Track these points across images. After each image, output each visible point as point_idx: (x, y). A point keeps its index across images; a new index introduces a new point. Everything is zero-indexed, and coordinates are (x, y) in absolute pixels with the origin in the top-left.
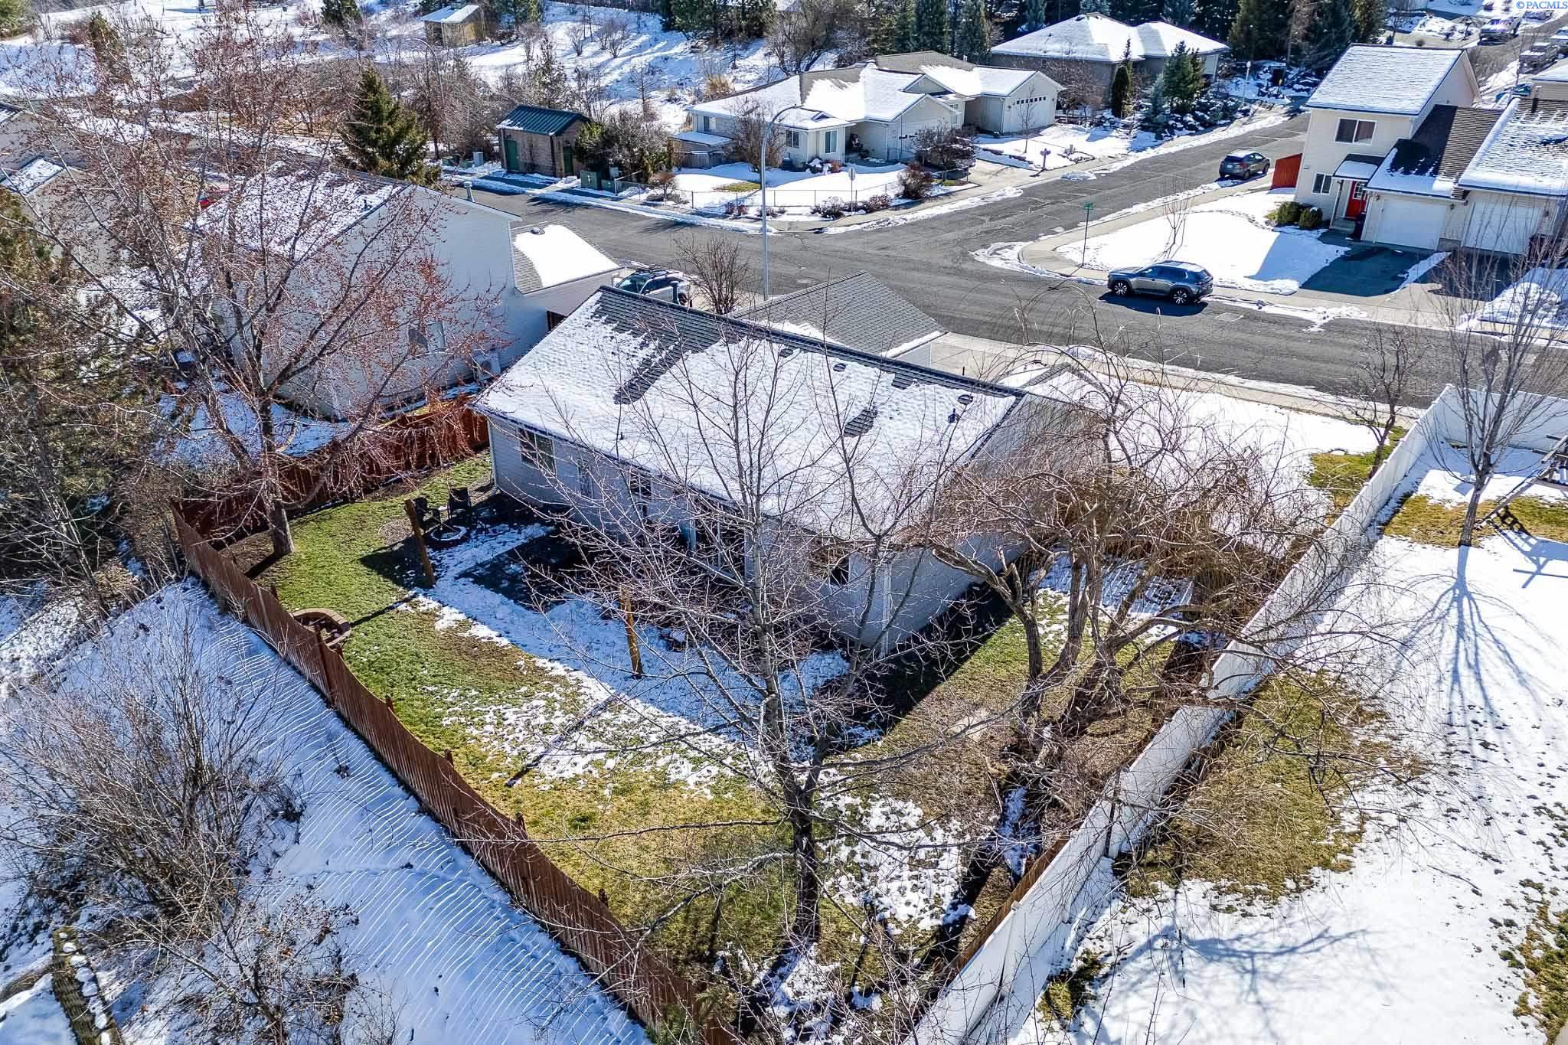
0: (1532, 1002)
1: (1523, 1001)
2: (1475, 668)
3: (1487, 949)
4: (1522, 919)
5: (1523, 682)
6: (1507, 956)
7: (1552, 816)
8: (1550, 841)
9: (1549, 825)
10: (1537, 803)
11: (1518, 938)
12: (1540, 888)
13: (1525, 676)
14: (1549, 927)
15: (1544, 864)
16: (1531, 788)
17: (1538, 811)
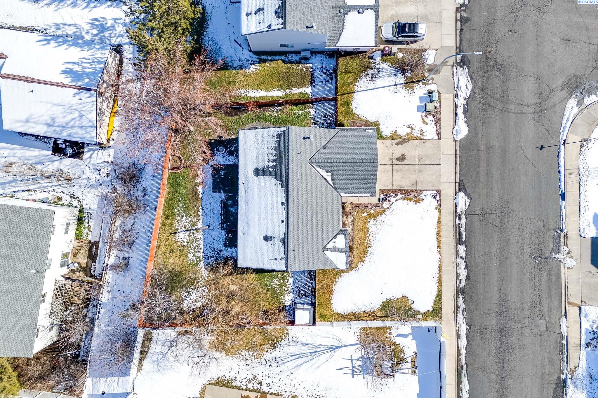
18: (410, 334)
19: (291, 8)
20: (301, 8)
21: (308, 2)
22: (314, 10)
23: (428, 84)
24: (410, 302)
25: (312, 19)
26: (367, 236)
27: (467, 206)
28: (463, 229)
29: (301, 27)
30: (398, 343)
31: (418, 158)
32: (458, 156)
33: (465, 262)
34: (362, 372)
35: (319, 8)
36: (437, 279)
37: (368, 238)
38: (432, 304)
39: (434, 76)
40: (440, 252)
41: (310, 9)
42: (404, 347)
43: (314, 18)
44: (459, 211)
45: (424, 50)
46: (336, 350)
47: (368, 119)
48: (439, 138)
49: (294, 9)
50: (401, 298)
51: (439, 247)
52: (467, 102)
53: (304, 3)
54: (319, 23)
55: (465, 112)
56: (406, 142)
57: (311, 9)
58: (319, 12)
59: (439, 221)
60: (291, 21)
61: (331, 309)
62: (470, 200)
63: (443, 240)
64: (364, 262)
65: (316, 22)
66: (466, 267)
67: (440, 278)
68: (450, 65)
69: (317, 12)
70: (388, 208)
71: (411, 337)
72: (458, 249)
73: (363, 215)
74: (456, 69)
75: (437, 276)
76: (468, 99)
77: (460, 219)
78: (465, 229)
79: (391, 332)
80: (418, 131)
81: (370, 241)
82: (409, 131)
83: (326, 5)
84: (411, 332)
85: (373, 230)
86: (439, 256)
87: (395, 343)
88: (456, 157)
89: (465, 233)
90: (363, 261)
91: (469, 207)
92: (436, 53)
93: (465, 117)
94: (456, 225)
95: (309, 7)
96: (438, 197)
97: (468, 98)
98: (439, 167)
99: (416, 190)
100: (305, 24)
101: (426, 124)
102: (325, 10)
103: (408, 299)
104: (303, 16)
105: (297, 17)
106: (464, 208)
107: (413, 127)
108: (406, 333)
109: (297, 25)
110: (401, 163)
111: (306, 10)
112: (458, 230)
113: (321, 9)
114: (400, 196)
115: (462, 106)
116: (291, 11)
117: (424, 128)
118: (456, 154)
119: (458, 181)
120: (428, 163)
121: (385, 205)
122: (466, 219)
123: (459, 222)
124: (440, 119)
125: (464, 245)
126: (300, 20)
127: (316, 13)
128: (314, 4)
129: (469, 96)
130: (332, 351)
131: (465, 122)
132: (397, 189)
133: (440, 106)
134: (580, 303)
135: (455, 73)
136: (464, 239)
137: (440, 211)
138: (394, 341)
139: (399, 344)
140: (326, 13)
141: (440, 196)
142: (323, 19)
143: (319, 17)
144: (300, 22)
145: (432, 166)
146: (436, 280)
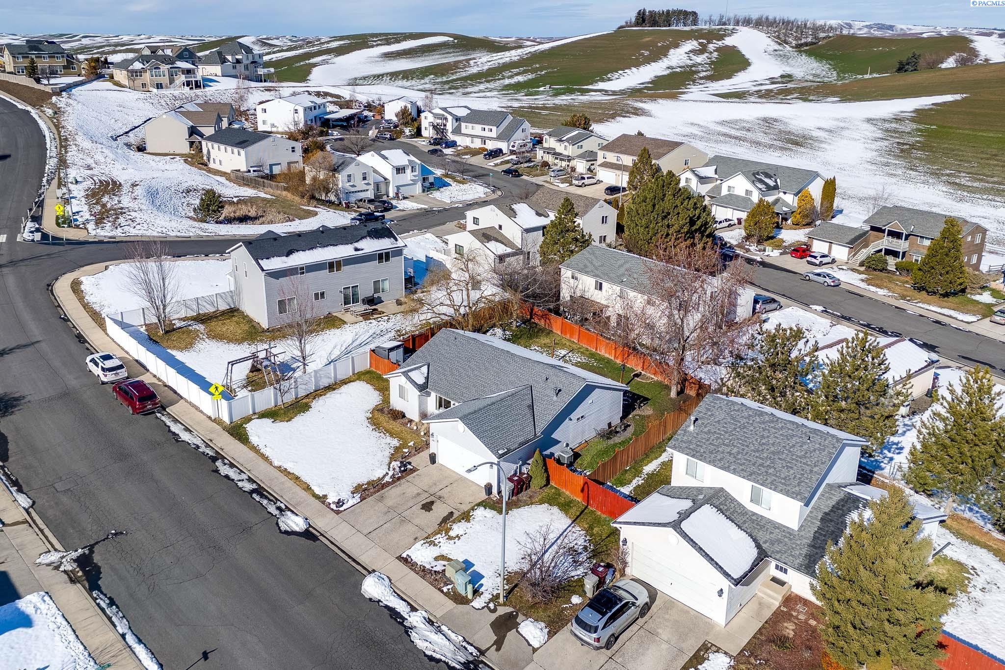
19: (734, 410)
20: (729, 422)
21: (733, 435)
22: (718, 438)
23: (491, 600)
24: (278, 420)
25: (706, 430)
27: (281, 523)
28: (265, 502)
29: (700, 412)
31: (404, 521)
32: (349, 560)
33: (233, 480)
35: (718, 446)
38: (247, 430)
39: (494, 616)
40: (278, 467)
41: (723, 433)
43: (705, 433)
44: (288, 512)
45: (551, 634)
48: (400, 558)
49: (732, 413)
50: (292, 418)
51: (284, 471)
52: (405, 626)
53: (735, 429)
54: (695, 437)
55: (393, 613)
56: (441, 522)
57: (721, 434)
58: (711, 444)
59: (308, 488)
60: (716, 403)
62: (280, 530)
63: (284, 478)
65: (697, 434)
66: (227, 477)
67: (257, 451)
68: (488, 649)
69: (713, 440)
70: (390, 463)
72: (254, 483)
73: (413, 442)
74: (471, 654)
75: (262, 451)
76: (407, 630)
77: (278, 508)
78: (261, 504)
80: (439, 542)
82: (452, 533)
83: (719, 457)
85: (386, 439)
86: (276, 463)
88: (350, 557)
89: (257, 500)
91: (277, 523)
92: (530, 645)
93: (386, 607)
94: (279, 500)
95: (726, 432)
96: (333, 506)
97: (407, 632)
98: (365, 532)
99: (372, 495)
100: (702, 418)
101: (436, 559)
102: (711, 453)
103: (284, 420)
104: (716, 420)
105: (718, 413)
106: (282, 519)
107: (453, 541)
109: (707, 408)
110: (424, 502)
111: (723, 427)
112: (271, 498)
113: (715, 447)
114: (387, 479)
115: (406, 616)
116: (730, 408)
117: (435, 552)
118: (354, 560)
119: (321, 538)
120: (385, 525)
121: (396, 464)
122: (269, 513)
123: (277, 504)
124: (423, 577)
125: (249, 491)
126: (712, 415)
127: (712, 438)
128: (727, 441)
129: (410, 636)
131: (379, 601)
132: (399, 482)
133: (442, 591)
134: (4, 528)
135: (467, 646)
136: (254, 495)
137: (317, 497)
140: (704, 452)
141: (332, 509)
142: (698, 445)
143: (704, 441)
144: (710, 413)
145: (376, 526)
146: (261, 447)
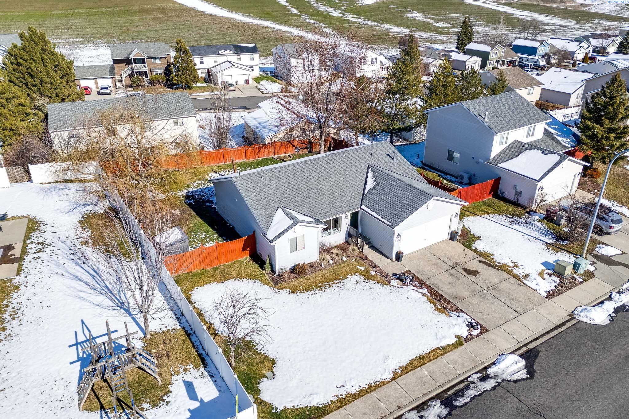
0: (34, 220)
1: (36, 219)
2: (93, 277)
3: (45, 221)
4: (42, 227)
5: (76, 277)
6: (41, 222)
7: (47, 245)
8: (45, 240)
9: (47, 243)
10: (51, 246)
11: (41, 225)
12: (42, 233)
13: (77, 279)
14: (37, 229)
15: (43, 236)
16: (55, 248)
17: (51, 245)
18: (202, 401)
24: (269, 374)
26: (335, 281)
27: (514, 378)
28: (471, 393)
30: (171, 389)
31: (494, 287)
32: (560, 330)
34: (85, 356)
36: (345, 393)
37: (332, 284)
38: (289, 406)
39: (600, 263)
40: (396, 376)
42: (168, 402)
44: (491, 371)
46: (122, 310)
47: (472, 230)
48: (547, 297)
50: (267, 358)
51: (406, 369)
56: (495, 268)
59: (444, 350)
61: (193, 288)
62: (527, 378)
63: (421, 371)
64: (293, 294)
67: (353, 397)
70: (394, 286)
71: (195, 404)
72: (430, 403)
73: (358, 267)
75: (352, 391)
77: (483, 379)
78: (476, 396)
79: (192, 370)
80: (524, 273)
81: (329, 287)
82: (510, 264)
84: (206, 400)
85: (348, 283)
86: (389, 376)
87: (170, 383)
88: (555, 328)
89: (468, 399)
90: (294, 292)
91: (515, 381)
92: (621, 254)
93: (615, 313)
94: (467, 378)
96: (475, 333)
98: (515, 314)
99: (452, 304)
101: (543, 277)
103: (272, 368)
106: (505, 376)
107: (521, 267)
108: (199, 395)
110: (465, 274)
114: (425, 291)
115: (620, 304)
117: (536, 277)
118: (559, 326)
119: (530, 347)
120: (503, 300)
121: (395, 283)
122: (494, 388)
123: (475, 380)
124: (568, 288)
125: (448, 409)
130: (118, 306)
132: (430, 285)
133: (582, 282)
136: (458, 403)
137: (460, 345)
138: (173, 381)
139: (170, 392)
141: (479, 334)
145: (504, 306)
146: (342, 392)
